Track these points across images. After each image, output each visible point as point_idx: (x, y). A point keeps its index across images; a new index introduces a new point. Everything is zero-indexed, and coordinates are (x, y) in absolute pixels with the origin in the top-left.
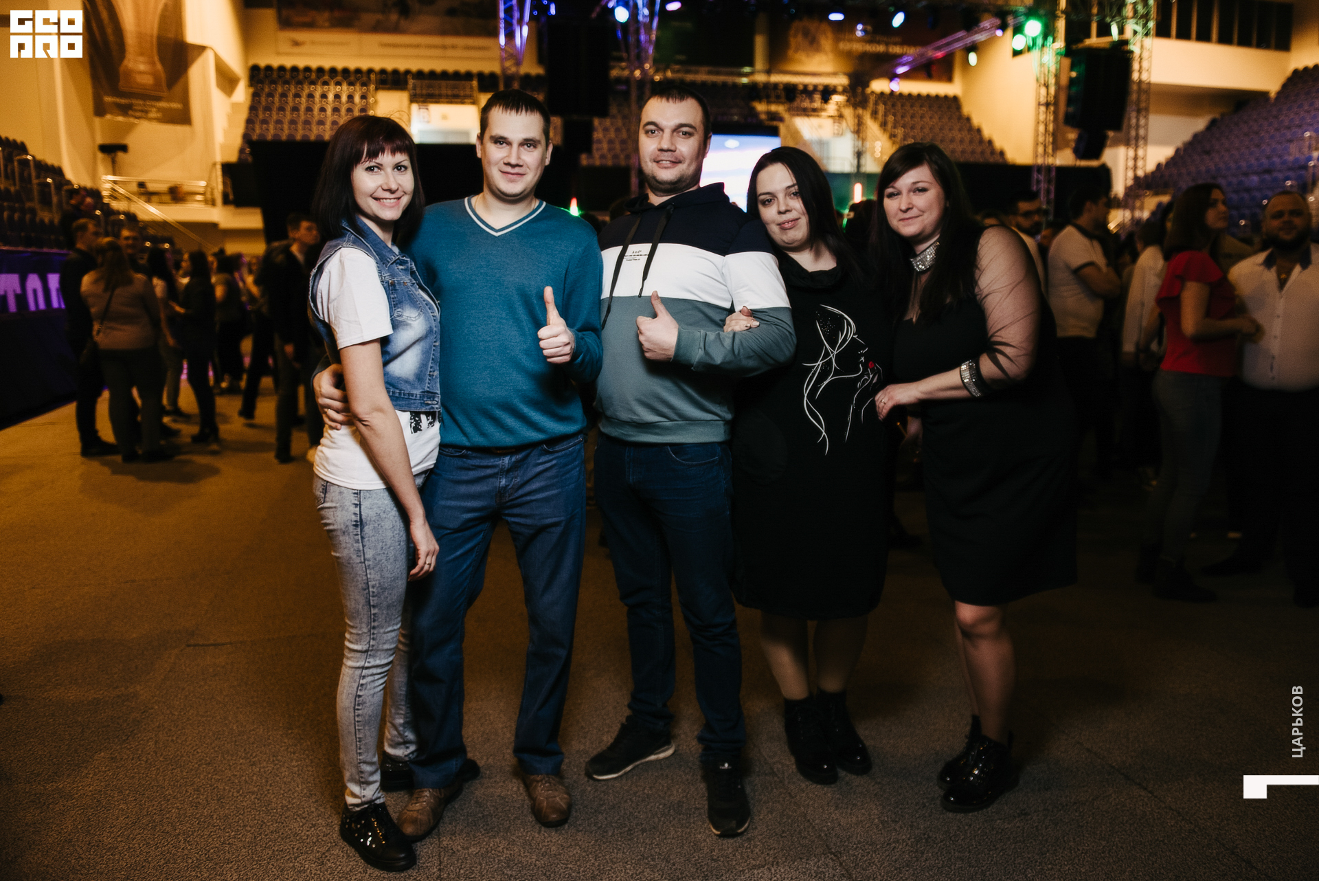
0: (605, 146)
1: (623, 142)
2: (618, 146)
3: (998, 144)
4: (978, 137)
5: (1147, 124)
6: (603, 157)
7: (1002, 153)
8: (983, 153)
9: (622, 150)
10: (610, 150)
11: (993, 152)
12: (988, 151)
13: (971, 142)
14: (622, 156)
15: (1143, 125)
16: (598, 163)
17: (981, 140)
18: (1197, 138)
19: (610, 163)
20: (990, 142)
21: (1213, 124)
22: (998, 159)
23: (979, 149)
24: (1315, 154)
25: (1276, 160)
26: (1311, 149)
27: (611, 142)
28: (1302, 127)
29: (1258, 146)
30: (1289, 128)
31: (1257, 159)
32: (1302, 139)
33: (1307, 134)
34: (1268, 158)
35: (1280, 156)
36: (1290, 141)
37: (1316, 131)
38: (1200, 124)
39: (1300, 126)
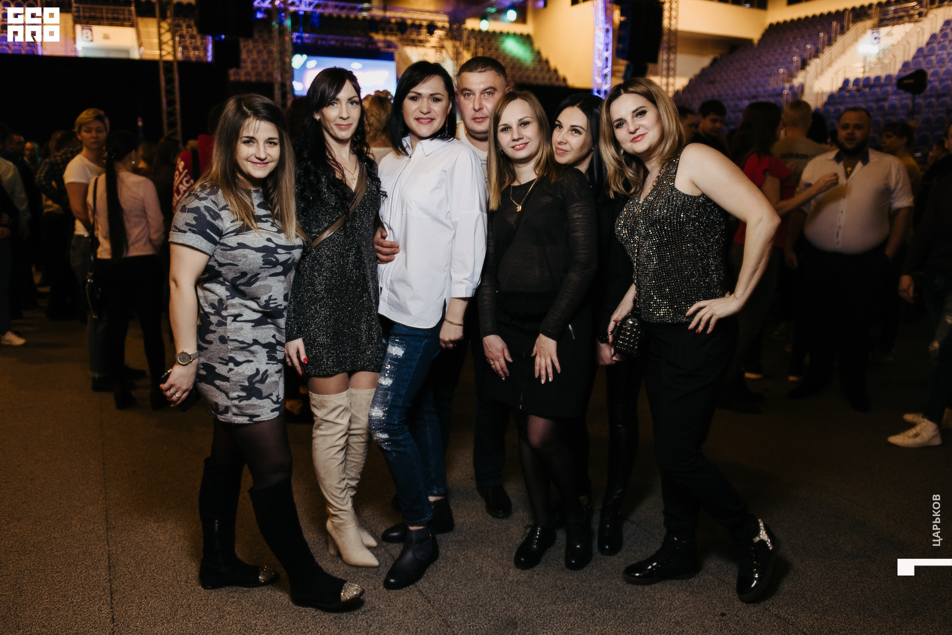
0: (249, 65)
1: (265, 62)
2: (260, 66)
3: (562, 72)
4: (547, 67)
5: (675, 59)
6: (247, 74)
7: (565, 80)
8: (550, 79)
9: (264, 69)
10: (253, 68)
11: (558, 78)
12: (554, 78)
13: (542, 70)
14: (264, 74)
15: (673, 59)
16: (243, 79)
17: (549, 69)
18: (704, 72)
19: (254, 79)
20: (556, 71)
21: (714, 62)
22: (561, 83)
23: (547, 76)
24: (787, 85)
25: (760, 89)
26: (784, 81)
27: (254, 62)
28: (777, 65)
29: (747, 78)
30: (768, 66)
31: (747, 88)
32: (778, 74)
33: (781, 71)
34: (755, 87)
35: (763, 86)
36: (770, 75)
37: (787, 68)
38: (706, 61)
39: (775, 65)
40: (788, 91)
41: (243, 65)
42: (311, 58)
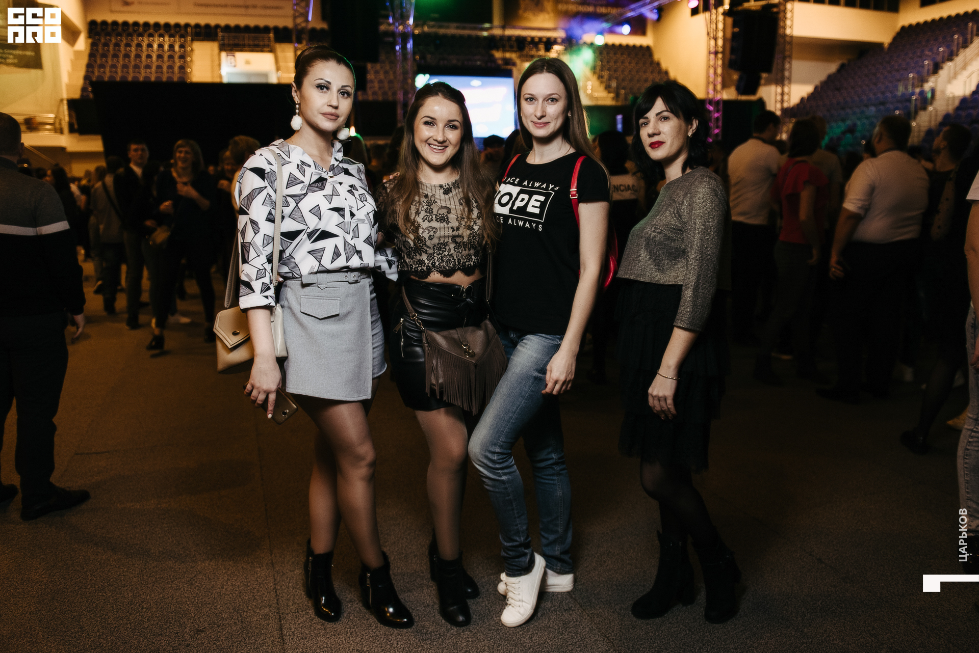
0: (376, 85)
1: (390, 82)
2: (386, 85)
5: (790, 68)
6: (374, 93)
9: (390, 88)
10: (380, 88)
14: (390, 93)
15: (788, 68)
16: (371, 98)
18: (831, 78)
19: (380, 98)
21: (842, 68)
24: (917, 90)
25: (889, 95)
26: (914, 86)
27: (381, 82)
28: (907, 70)
29: (875, 84)
30: (898, 71)
31: (875, 94)
32: (908, 79)
33: (911, 75)
34: (883, 93)
35: (891, 92)
36: (899, 80)
37: (918, 73)
38: (833, 68)
39: (906, 69)
40: (917, 96)
41: (369, 85)
42: (432, 77)
